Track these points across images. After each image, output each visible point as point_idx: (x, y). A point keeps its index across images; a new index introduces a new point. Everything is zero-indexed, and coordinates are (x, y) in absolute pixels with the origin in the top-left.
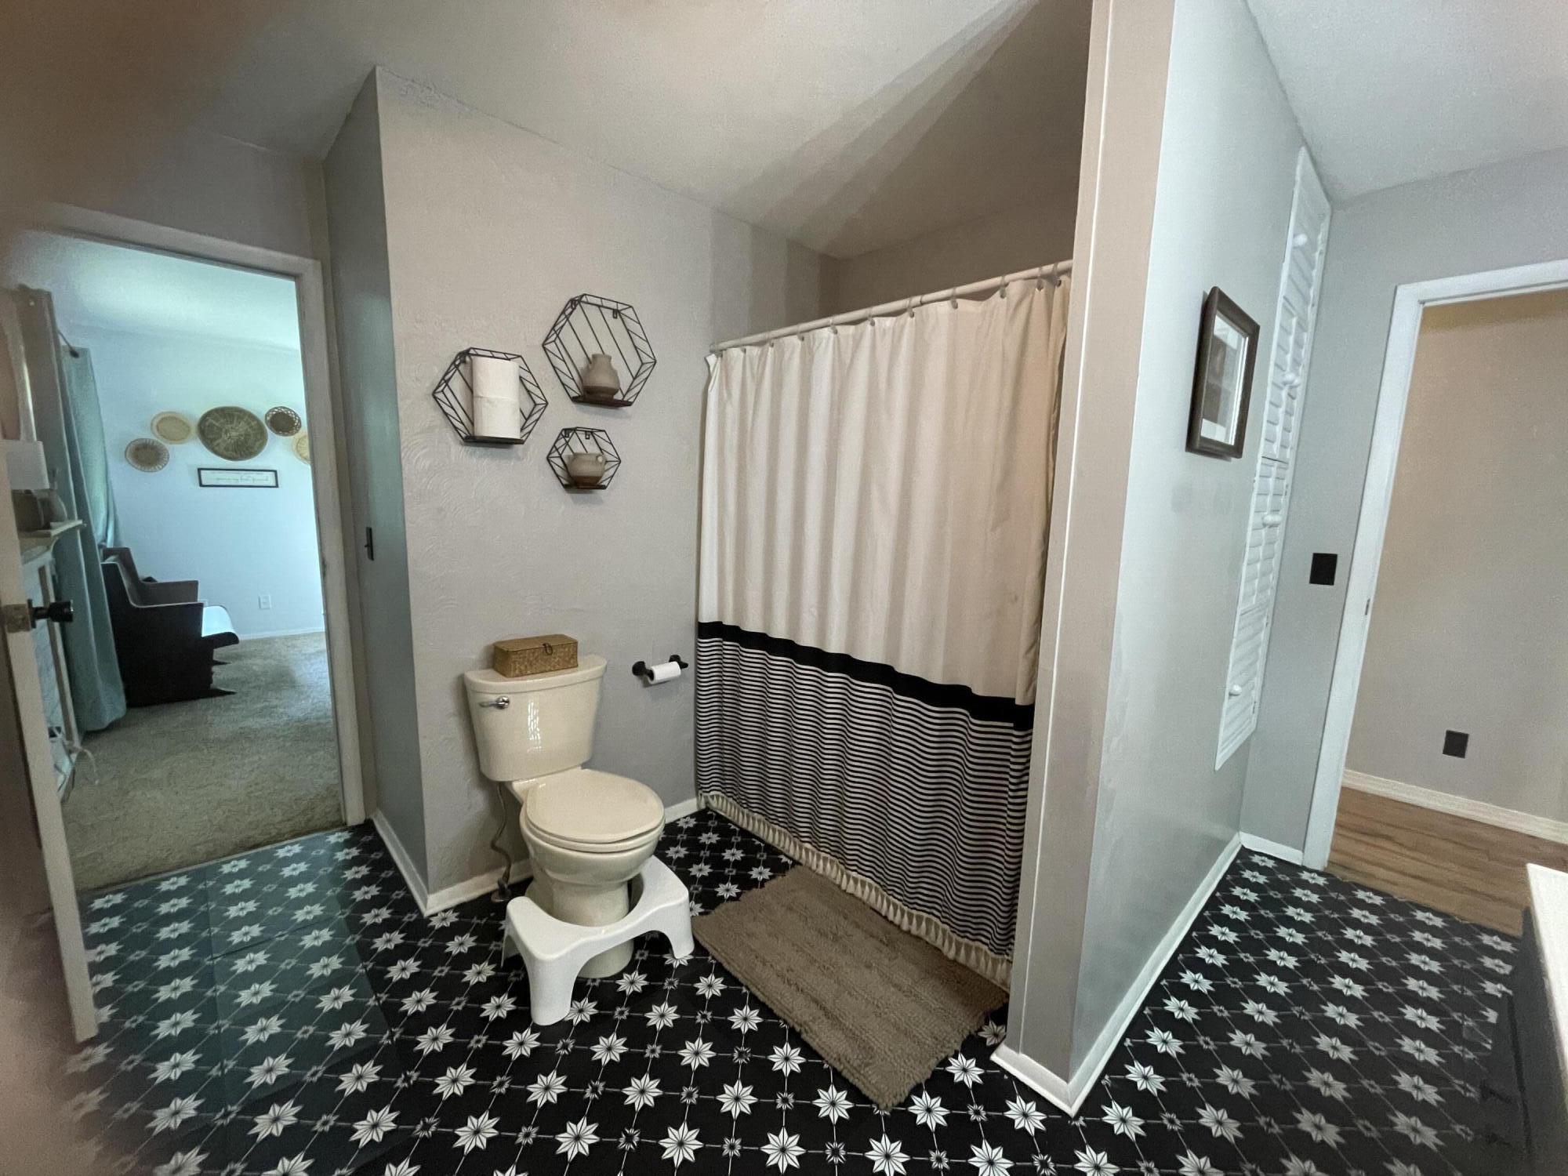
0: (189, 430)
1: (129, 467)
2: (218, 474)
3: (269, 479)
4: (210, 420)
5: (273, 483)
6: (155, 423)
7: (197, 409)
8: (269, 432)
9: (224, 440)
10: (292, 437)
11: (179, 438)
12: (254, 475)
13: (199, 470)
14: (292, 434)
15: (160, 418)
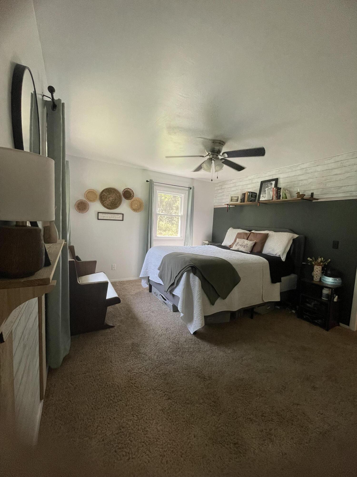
0: (96, 197)
1: (75, 211)
2: (104, 215)
3: (120, 217)
4: (104, 193)
5: (121, 219)
6: (86, 194)
7: (100, 189)
8: (123, 198)
9: (108, 202)
10: (130, 201)
11: (93, 200)
12: (116, 215)
13: (98, 213)
14: (130, 200)
15: (88, 191)
